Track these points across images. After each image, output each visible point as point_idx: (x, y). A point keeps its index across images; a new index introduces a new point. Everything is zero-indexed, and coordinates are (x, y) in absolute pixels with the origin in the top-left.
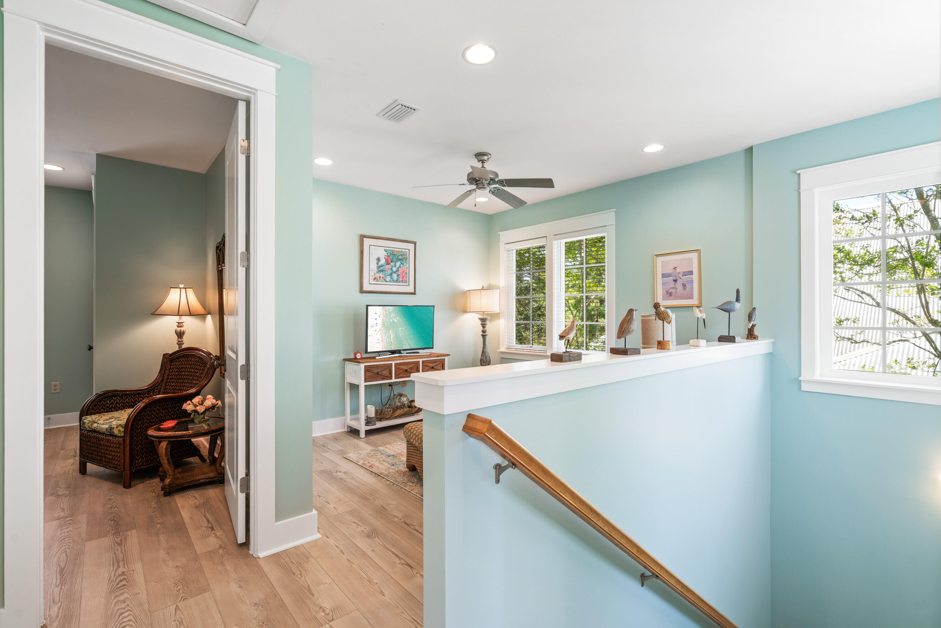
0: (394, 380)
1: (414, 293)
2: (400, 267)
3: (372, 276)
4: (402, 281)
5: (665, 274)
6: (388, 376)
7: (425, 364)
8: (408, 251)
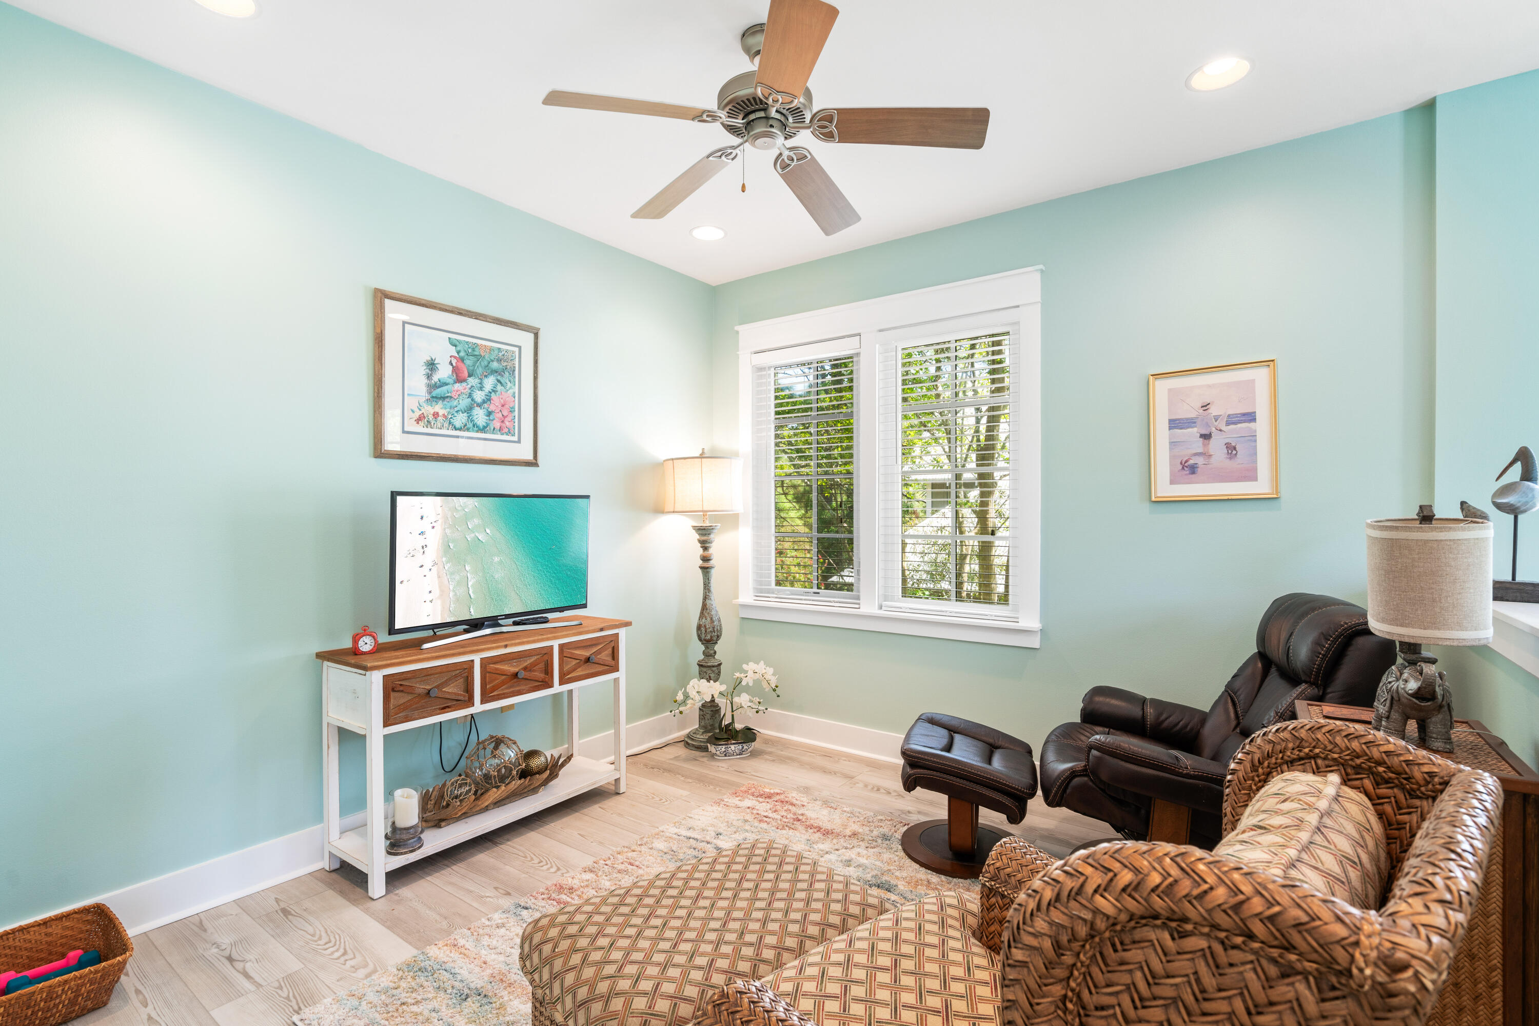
0: (478, 707)
1: (533, 463)
2: (494, 391)
3: (413, 411)
4: (501, 429)
5: (1178, 419)
6: (460, 698)
7: (567, 652)
8: (516, 349)
